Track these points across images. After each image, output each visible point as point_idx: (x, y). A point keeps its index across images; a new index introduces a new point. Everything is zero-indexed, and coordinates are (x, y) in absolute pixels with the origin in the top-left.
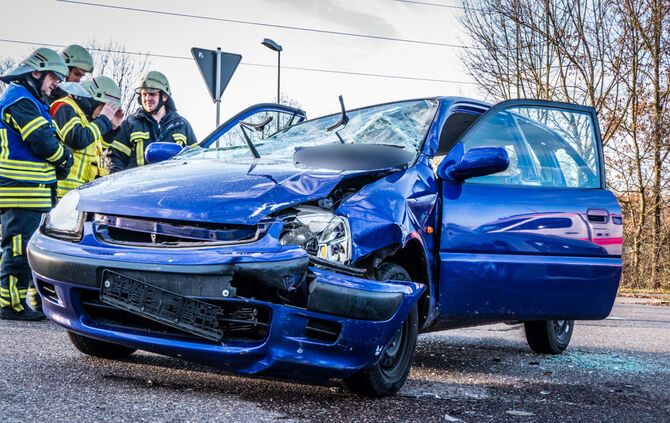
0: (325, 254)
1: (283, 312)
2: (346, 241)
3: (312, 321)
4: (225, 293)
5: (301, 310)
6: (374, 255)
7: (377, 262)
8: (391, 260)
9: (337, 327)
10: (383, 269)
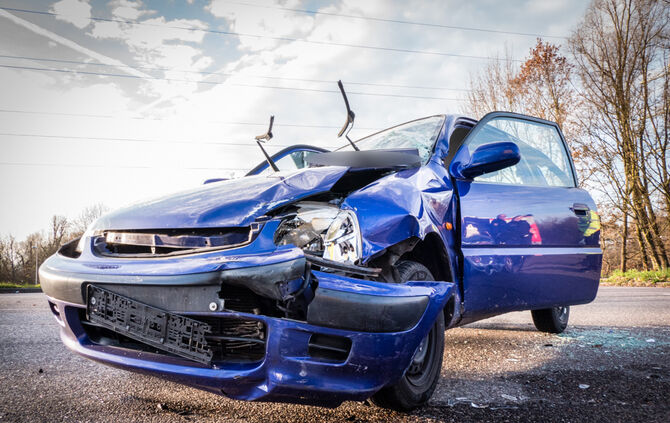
0: (333, 254)
1: (279, 327)
2: (355, 238)
3: (315, 337)
4: (213, 306)
5: (301, 325)
6: (390, 252)
7: (394, 260)
8: (409, 257)
9: (347, 343)
10: (402, 268)
